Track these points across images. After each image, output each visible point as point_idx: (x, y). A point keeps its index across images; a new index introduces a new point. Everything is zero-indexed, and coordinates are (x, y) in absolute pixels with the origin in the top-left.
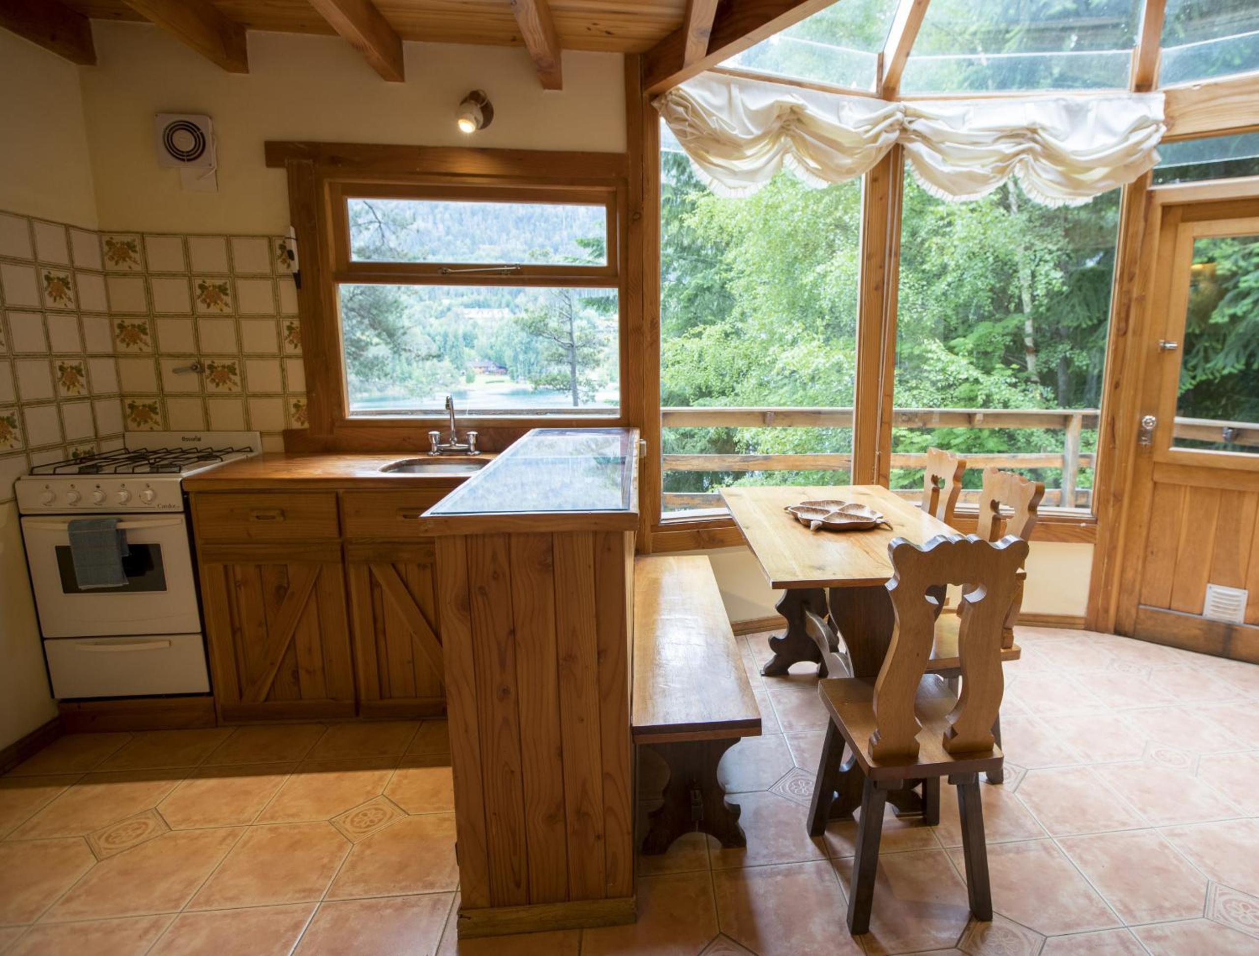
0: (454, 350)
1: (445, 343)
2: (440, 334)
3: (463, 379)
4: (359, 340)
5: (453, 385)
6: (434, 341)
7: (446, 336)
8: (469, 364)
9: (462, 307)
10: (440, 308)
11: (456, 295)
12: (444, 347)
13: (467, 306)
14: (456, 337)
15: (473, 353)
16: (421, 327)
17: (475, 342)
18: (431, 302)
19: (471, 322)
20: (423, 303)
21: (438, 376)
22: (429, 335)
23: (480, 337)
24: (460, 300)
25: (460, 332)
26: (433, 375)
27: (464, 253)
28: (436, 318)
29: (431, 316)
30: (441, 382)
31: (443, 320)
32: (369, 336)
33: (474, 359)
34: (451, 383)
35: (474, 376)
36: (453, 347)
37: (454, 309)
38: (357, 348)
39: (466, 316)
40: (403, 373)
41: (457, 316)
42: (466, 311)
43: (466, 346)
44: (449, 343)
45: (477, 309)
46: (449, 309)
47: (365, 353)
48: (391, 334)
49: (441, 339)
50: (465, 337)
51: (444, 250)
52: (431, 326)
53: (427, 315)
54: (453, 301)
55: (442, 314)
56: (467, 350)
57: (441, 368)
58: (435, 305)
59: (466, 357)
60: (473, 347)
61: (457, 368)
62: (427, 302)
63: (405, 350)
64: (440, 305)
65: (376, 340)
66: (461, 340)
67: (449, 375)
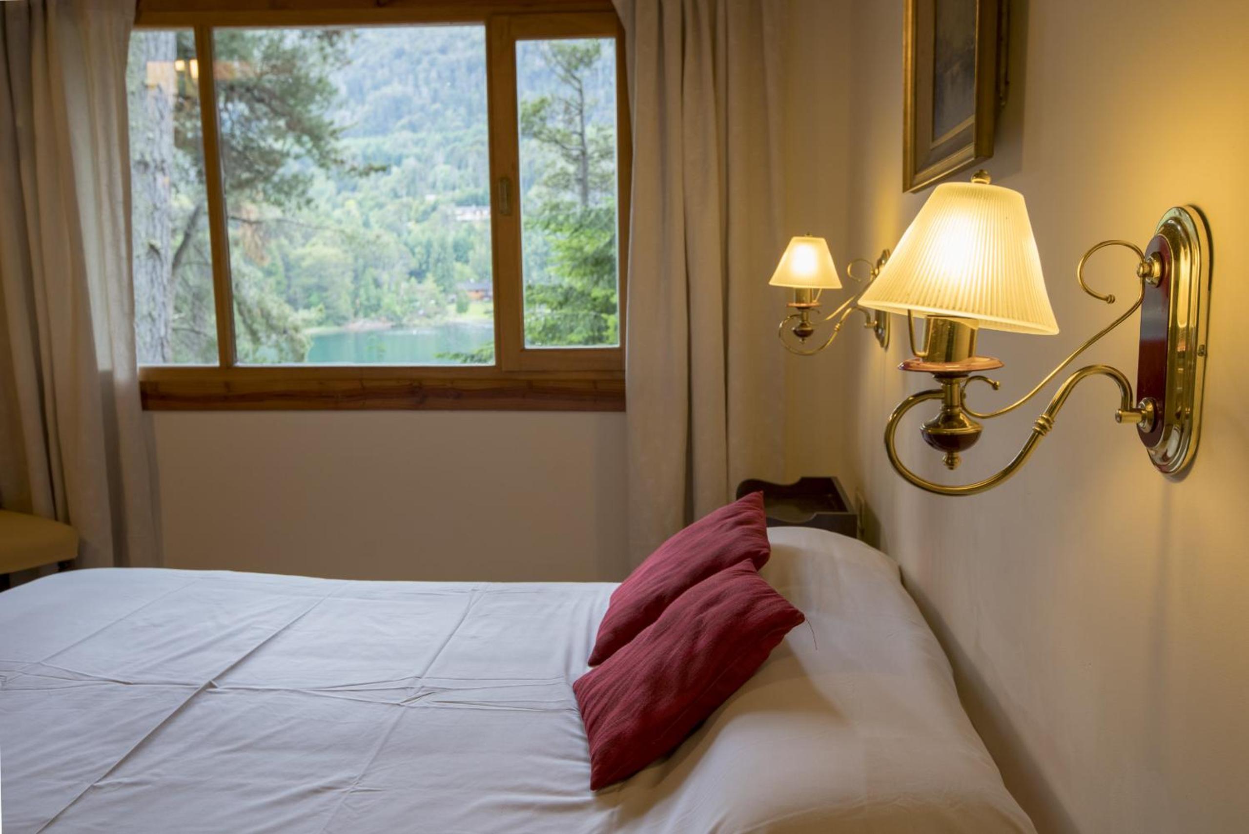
0: (440, 264)
1: (428, 256)
2: (420, 244)
3: (452, 308)
5: (439, 316)
6: (413, 254)
7: (428, 246)
8: (460, 286)
9: (453, 205)
10: (422, 208)
11: (445, 188)
12: (427, 262)
13: (460, 203)
14: (443, 246)
15: (467, 270)
16: (395, 235)
17: (471, 254)
18: (410, 199)
19: (465, 226)
20: (398, 201)
21: (418, 304)
22: (406, 244)
23: (477, 247)
24: (450, 195)
25: (450, 240)
26: (411, 301)
27: (458, 128)
28: (418, 221)
29: (409, 220)
30: (421, 312)
31: (426, 224)
32: (287, 144)
33: (468, 280)
34: (436, 313)
35: (467, 304)
36: (438, 260)
37: (442, 207)
39: (459, 218)
40: (368, 299)
41: (446, 218)
42: (459, 211)
43: (458, 259)
44: (434, 256)
45: (474, 207)
46: (434, 208)
49: (423, 251)
50: (456, 247)
51: (429, 124)
52: (409, 232)
53: (405, 218)
54: (441, 197)
55: (425, 216)
56: (458, 266)
57: (423, 292)
58: (415, 203)
59: (457, 276)
60: (467, 262)
61: (444, 291)
62: (405, 199)
64: (422, 203)
65: (297, 149)
66: (450, 250)
67: (433, 302)
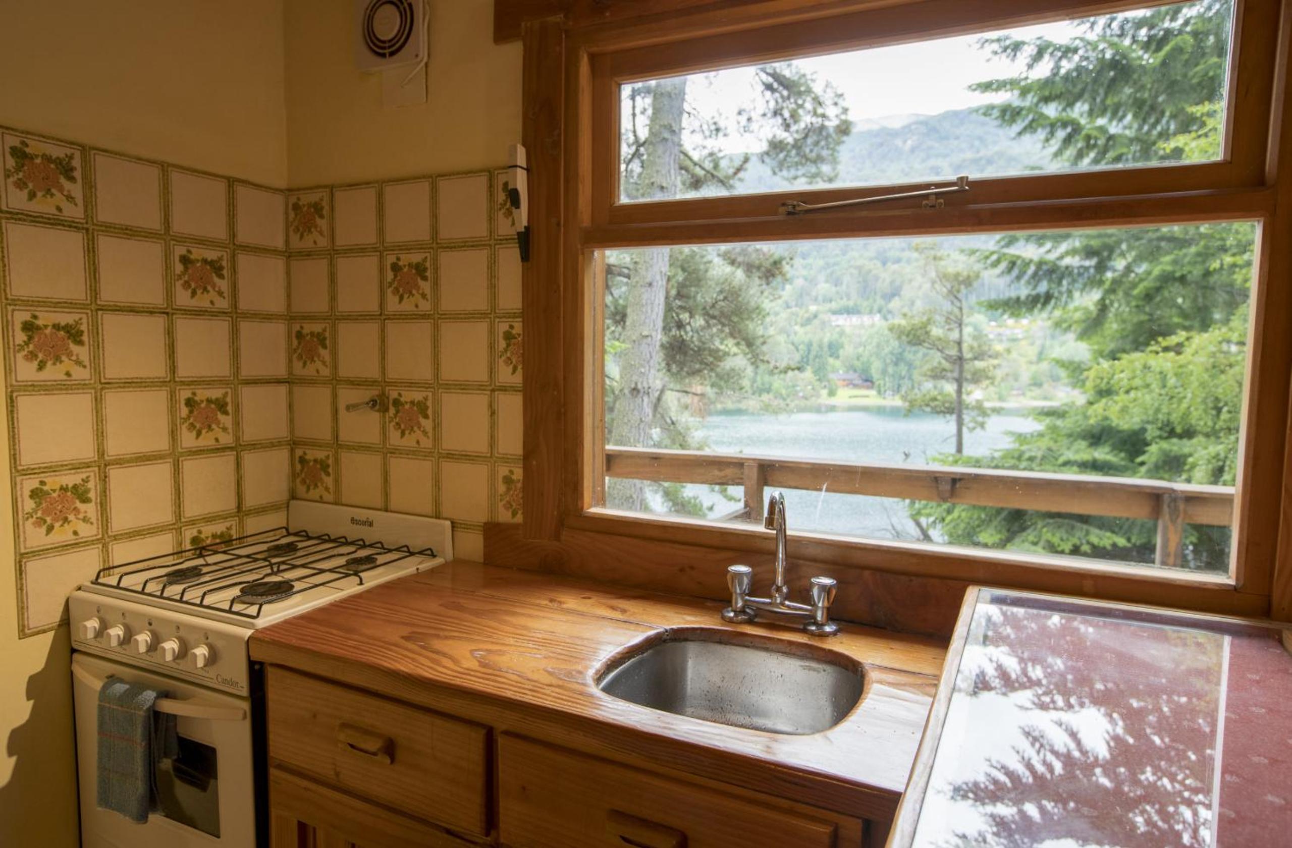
0: (817, 360)
1: (809, 353)
2: (803, 343)
3: (824, 392)
4: (718, 350)
5: (814, 399)
6: (798, 350)
7: (810, 345)
8: (831, 376)
9: (829, 314)
10: (806, 315)
11: (824, 301)
12: (807, 357)
13: (835, 313)
14: (820, 347)
15: (838, 363)
16: (785, 336)
17: (841, 352)
18: (798, 309)
19: (838, 329)
20: (789, 310)
21: (798, 388)
22: (793, 344)
23: (846, 347)
24: (828, 306)
25: (826, 340)
26: (794, 386)
27: (837, 255)
28: (802, 325)
29: (796, 324)
30: (801, 394)
31: (808, 328)
32: (729, 345)
33: (838, 371)
34: (812, 396)
35: (836, 389)
36: (816, 357)
37: (821, 316)
38: (715, 358)
39: (834, 324)
40: (763, 384)
41: (823, 323)
42: (834, 318)
43: (831, 356)
44: (813, 353)
45: (845, 316)
46: (815, 316)
47: (722, 364)
48: (750, 344)
49: (805, 348)
50: (830, 346)
51: (815, 253)
52: (796, 333)
53: (793, 323)
54: (821, 308)
55: (808, 321)
56: (831, 360)
57: (803, 380)
58: (801, 312)
59: (829, 368)
60: (837, 357)
61: (819, 380)
62: (794, 309)
63: (763, 361)
64: (807, 311)
65: (735, 350)
66: (826, 349)
67: (810, 387)
